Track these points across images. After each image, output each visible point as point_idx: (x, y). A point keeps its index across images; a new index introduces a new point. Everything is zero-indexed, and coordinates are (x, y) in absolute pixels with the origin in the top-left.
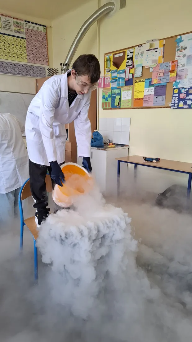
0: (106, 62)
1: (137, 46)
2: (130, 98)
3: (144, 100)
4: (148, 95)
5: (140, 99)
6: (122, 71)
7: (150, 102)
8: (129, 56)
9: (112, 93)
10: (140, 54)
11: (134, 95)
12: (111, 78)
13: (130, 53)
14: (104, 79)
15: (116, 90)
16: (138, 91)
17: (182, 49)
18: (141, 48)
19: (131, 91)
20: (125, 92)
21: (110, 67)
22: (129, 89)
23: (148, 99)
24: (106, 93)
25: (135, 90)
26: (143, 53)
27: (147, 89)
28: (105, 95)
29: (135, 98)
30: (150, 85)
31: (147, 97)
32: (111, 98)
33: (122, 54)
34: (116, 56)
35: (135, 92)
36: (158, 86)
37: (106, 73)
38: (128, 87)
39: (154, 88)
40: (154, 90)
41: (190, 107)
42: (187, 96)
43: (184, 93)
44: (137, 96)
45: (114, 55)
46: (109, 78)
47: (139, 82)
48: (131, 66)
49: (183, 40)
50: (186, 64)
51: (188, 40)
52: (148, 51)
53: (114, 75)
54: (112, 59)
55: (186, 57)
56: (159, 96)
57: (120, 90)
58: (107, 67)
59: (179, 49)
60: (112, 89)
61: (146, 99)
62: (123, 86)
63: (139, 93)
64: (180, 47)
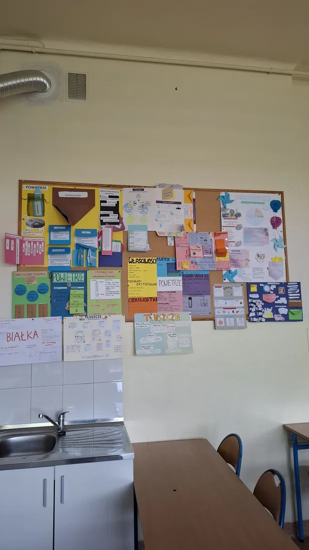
0: (25, 203)
1: (132, 186)
2: (118, 296)
3: (158, 302)
4: (168, 292)
5: (146, 300)
6: (90, 232)
7: (177, 307)
8: (105, 202)
9: (55, 281)
10: (139, 204)
11: (129, 289)
12: (47, 242)
13: (110, 197)
14: (22, 242)
15: (70, 275)
16: (138, 282)
17: (232, 215)
18: (141, 193)
19: (119, 280)
20: (98, 280)
21: (43, 215)
22: (111, 274)
23: (171, 301)
24: (30, 280)
25: (129, 279)
26: (148, 203)
27: (166, 279)
28: (26, 285)
29: (131, 296)
30: (172, 269)
31: (167, 296)
32: (49, 294)
33: (84, 195)
34: (62, 194)
35: (129, 283)
36: (191, 275)
37: (28, 228)
38: (107, 271)
39: (180, 278)
40: (181, 282)
41: (286, 318)
42: (277, 299)
43: (269, 293)
44: (137, 292)
45: (55, 192)
46: (40, 243)
47: (141, 262)
48: (117, 226)
49: (232, 201)
50: (242, 242)
51: (242, 202)
52: (160, 204)
53: (59, 237)
54: (49, 197)
55: (242, 229)
56: (195, 295)
57: (83, 275)
58: (29, 215)
59: (226, 214)
60: (52, 271)
61: (165, 299)
62: (91, 266)
63: (143, 286)
64: (228, 212)
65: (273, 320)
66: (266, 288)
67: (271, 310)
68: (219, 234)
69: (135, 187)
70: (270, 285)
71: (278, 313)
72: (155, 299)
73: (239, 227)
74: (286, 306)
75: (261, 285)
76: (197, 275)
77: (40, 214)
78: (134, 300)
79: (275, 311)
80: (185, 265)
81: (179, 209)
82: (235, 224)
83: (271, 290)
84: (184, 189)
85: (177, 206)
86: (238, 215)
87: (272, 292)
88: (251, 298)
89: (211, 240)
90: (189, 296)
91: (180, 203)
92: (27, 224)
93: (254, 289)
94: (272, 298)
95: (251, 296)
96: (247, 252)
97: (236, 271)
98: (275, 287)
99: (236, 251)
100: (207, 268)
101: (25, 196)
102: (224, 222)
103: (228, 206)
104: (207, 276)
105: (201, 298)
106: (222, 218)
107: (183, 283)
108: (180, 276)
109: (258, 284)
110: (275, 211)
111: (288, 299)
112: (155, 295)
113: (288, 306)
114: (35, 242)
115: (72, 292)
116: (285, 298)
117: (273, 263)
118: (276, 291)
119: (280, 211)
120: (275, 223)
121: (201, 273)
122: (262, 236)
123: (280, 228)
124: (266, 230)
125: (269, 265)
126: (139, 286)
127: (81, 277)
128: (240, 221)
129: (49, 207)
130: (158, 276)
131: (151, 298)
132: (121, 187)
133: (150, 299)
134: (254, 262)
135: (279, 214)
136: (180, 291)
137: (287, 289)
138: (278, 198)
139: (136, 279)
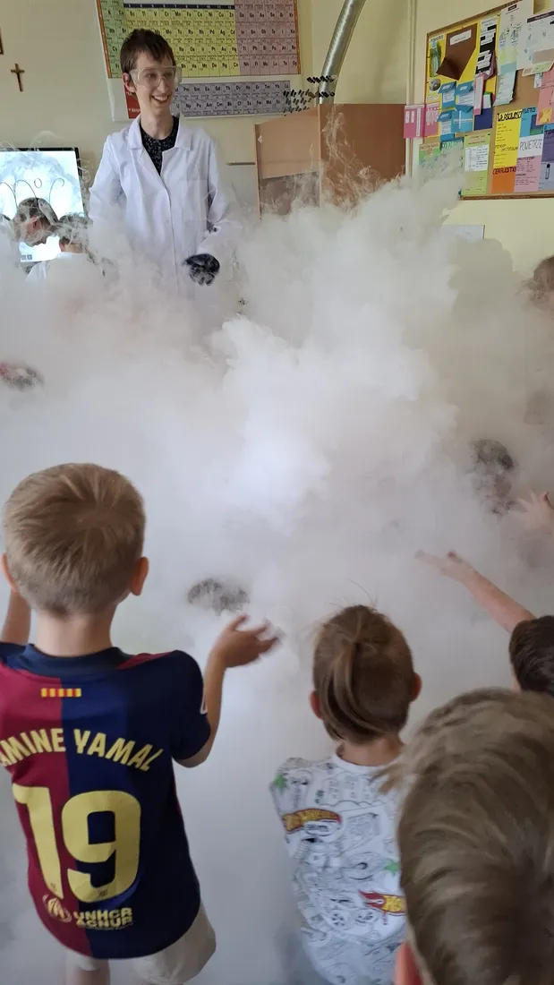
0: (429, 62)
1: (506, 6)
2: (485, 168)
3: (517, 172)
4: (528, 158)
5: (507, 170)
6: (465, 88)
7: (532, 180)
8: (484, 38)
10: (511, 31)
11: (495, 157)
12: (440, 106)
13: (489, 29)
14: (424, 110)
16: (502, 147)
18: (514, 12)
19: (488, 146)
20: (472, 148)
22: (483, 139)
23: (528, 171)
24: (428, 153)
25: (496, 144)
26: (519, 27)
27: (527, 139)
29: (495, 166)
31: (525, 163)
33: (467, 35)
34: (453, 41)
35: (496, 150)
37: (430, 91)
38: (481, 133)
39: (541, 136)
44: (500, 161)
45: (448, 38)
46: (436, 108)
47: (508, 118)
48: (487, 72)
52: (531, 23)
53: (449, 98)
54: (443, 49)
58: (431, 76)
60: (443, 140)
61: (523, 169)
62: (468, 132)
63: (506, 152)
69: (509, 4)
78: (498, 171)
81: (553, 22)
85: (551, 18)
90: (547, 163)
92: (430, 88)
101: (429, 53)
107: (544, 143)
108: (540, 133)
114: (433, 109)
130: (521, 136)
131: (511, 168)
132: (498, 9)
136: (538, 157)
139: (502, 143)
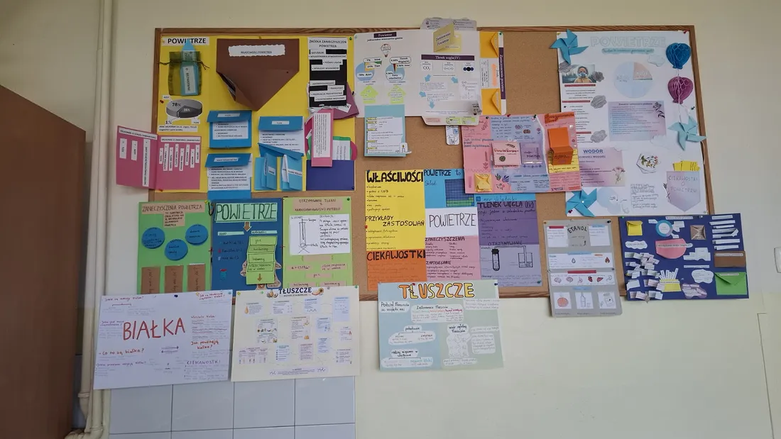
0: (164, 71)
1: (373, 30)
2: (347, 249)
3: (429, 258)
4: (449, 239)
5: (403, 254)
6: (287, 123)
7: (468, 270)
8: (320, 62)
9: (219, 219)
10: (387, 63)
11: (368, 235)
12: (206, 144)
13: (329, 52)
14: (156, 145)
15: (249, 207)
16: (387, 221)
17: (583, 77)
18: (390, 41)
19: (347, 217)
20: (306, 217)
21: (199, 93)
22: (331, 205)
23: (454, 257)
24: (172, 219)
25: (368, 214)
26: (405, 61)
27: (443, 212)
28: (165, 229)
29: (371, 248)
30: (457, 192)
31: (445, 246)
32: (208, 245)
33: (279, 50)
34: (235, 51)
35: (368, 223)
36: (496, 204)
37: (170, 118)
38: (325, 198)
39: (474, 210)
40: (476, 218)
41: (710, 292)
42: (688, 251)
43: (670, 238)
44: (385, 240)
45: (223, 46)
46: (193, 146)
47: (392, 179)
48: (341, 108)
49: (583, 49)
50: (607, 132)
51: (604, 51)
52: (429, 61)
53: (230, 133)
54: (210, 59)
55: (606, 106)
56: (505, 244)
57: (275, 207)
58: (171, 93)
59: (570, 76)
60: (216, 200)
61: (442, 254)
62: (292, 191)
63: (395, 227)
64: (575, 71)
65: (679, 296)
66: (664, 229)
67: (675, 274)
68: (556, 118)
69: (378, 30)
70: (672, 222)
71: (691, 281)
72: (421, 254)
73: (598, 102)
74: (708, 266)
75: (651, 221)
76: (509, 204)
77: (193, 90)
78: (377, 255)
79: (685, 278)
80: (483, 183)
81: (469, 69)
82: (591, 96)
83: (674, 232)
84: (480, 29)
85: (465, 64)
86: (597, 77)
87: (677, 236)
88: (631, 250)
89: (539, 130)
90: (493, 247)
91: (472, 58)
92: (169, 111)
93: (635, 229)
94: (678, 248)
95: (628, 244)
96: (618, 153)
97: (594, 193)
98: (682, 225)
99: (594, 151)
100: (531, 187)
101: (165, 58)
102: (566, 92)
103: (575, 60)
104: (531, 206)
105: (521, 250)
106: (562, 85)
107: (480, 220)
108: (473, 205)
109: (644, 219)
110: (678, 65)
111: (712, 251)
112: (421, 246)
113: (714, 266)
114: (183, 145)
115: (252, 240)
116: (706, 249)
117: (676, 175)
118: (685, 234)
119: (688, 65)
120: (679, 90)
121: (519, 199)
122: (651, 118)
123: (691, 100)
124: (658, 106)
125: (669, 178)
126: (389, 228)
127: (271, 211)
128: (600, 89)
129: (211, 77)
130: (427, 207)
131: (413, 251)
132: (351, 31)
133: (410, 254)
134: (633, 175)
135: (686, 71)
136: (471, 238)
137: (709, 230)
138: (682, 38)
139: (383, 214)
